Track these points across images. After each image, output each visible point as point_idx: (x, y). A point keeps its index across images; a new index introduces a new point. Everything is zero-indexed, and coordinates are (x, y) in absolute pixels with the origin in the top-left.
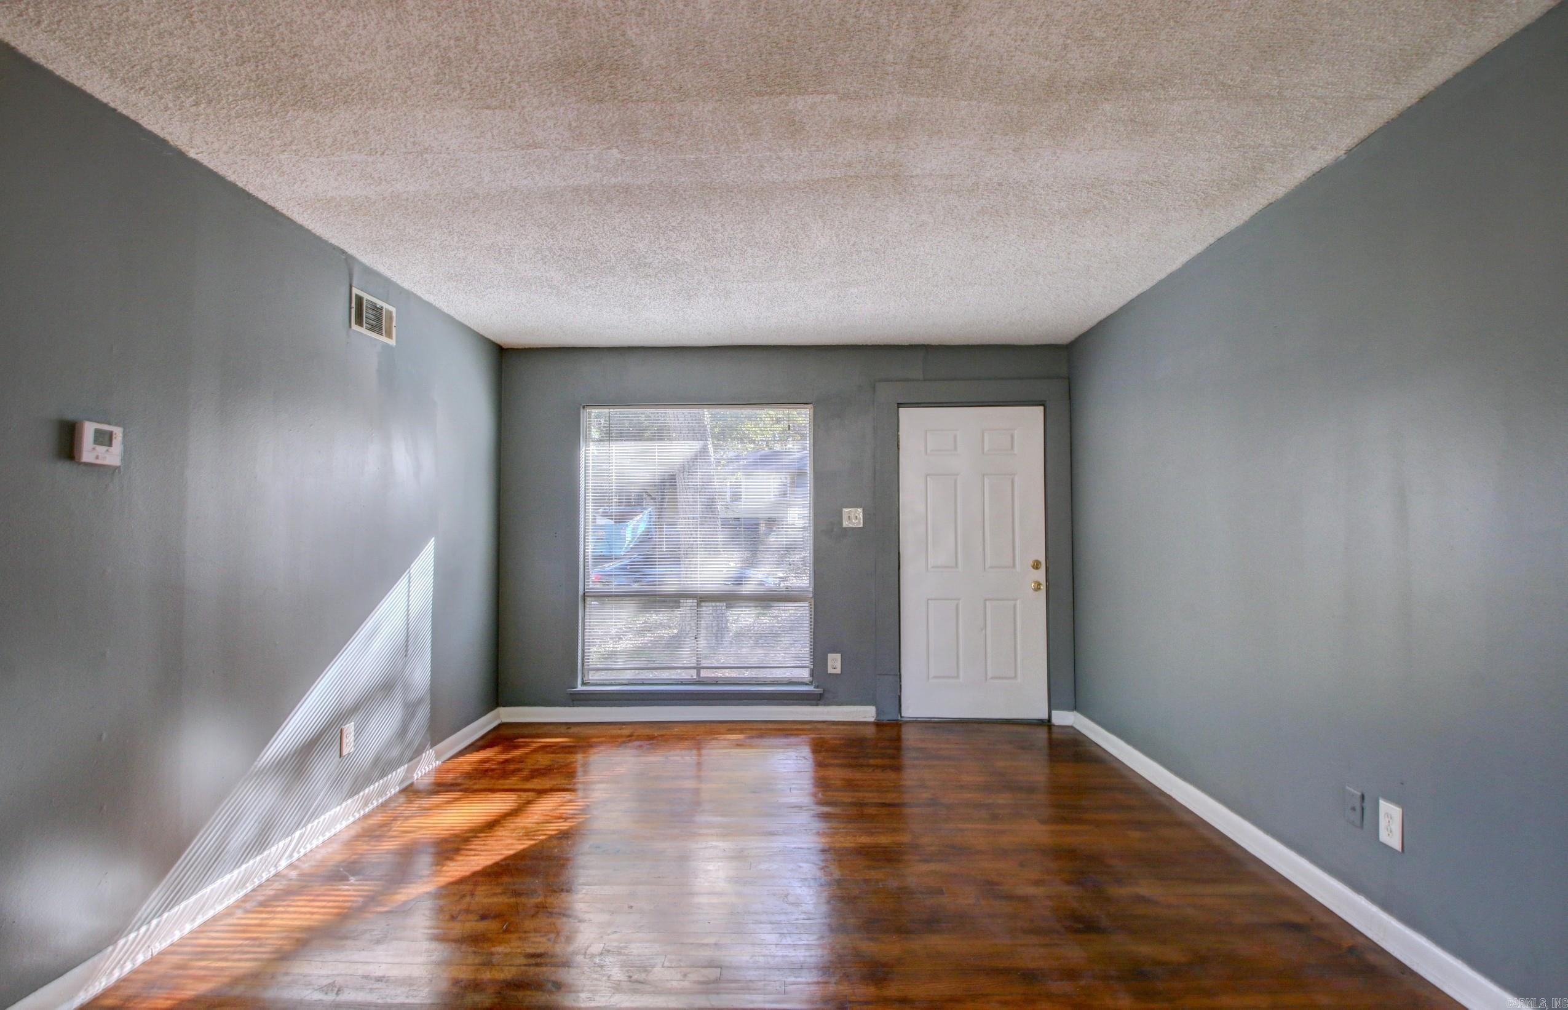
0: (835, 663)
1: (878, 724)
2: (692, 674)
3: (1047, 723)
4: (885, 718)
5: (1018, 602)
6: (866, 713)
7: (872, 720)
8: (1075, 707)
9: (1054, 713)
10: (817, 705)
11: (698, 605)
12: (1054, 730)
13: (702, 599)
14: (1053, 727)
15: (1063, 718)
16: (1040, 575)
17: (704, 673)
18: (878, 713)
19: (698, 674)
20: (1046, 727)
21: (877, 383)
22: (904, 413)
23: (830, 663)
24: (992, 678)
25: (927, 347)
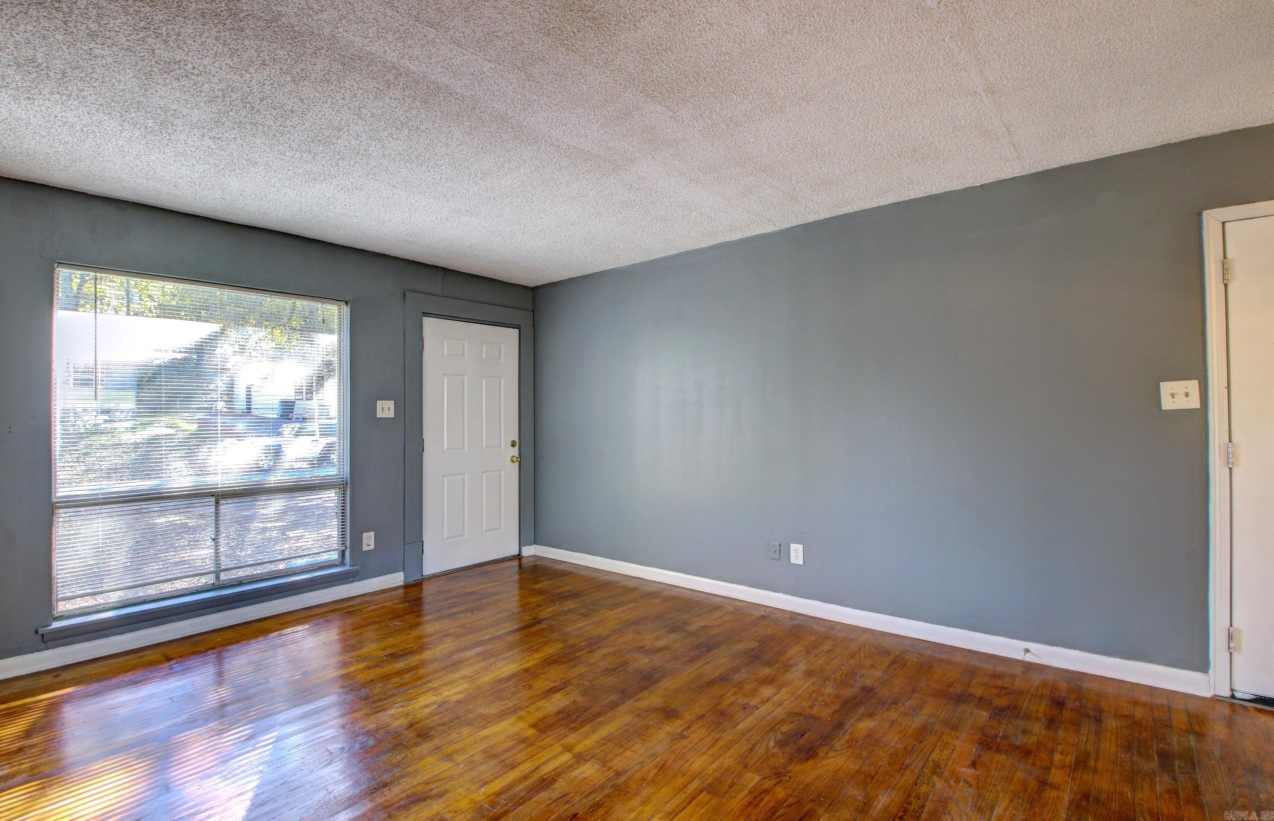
0: (369, 541)
1: (406, 587)
2: (210, 580)
3: (519, 557)
4: (411, 580)
5: (502, 472)
6: (397, 579)
7: (402, 583)
8: (535, 542)
9: (523, 549)
10: (353, 582)
11: (217, 503)
12: (524, 561)
13: (220, 496)
14: (522, 559)
15: (529, 551)
16: (515, 451)
17: (223, 577)
18: (405, 577)
19: (218, 578)
20: (517, 560)
21: (408, 295)
22: (427, 322)
23: (364, 541)
24: (486, 531)
25: (444, 269)
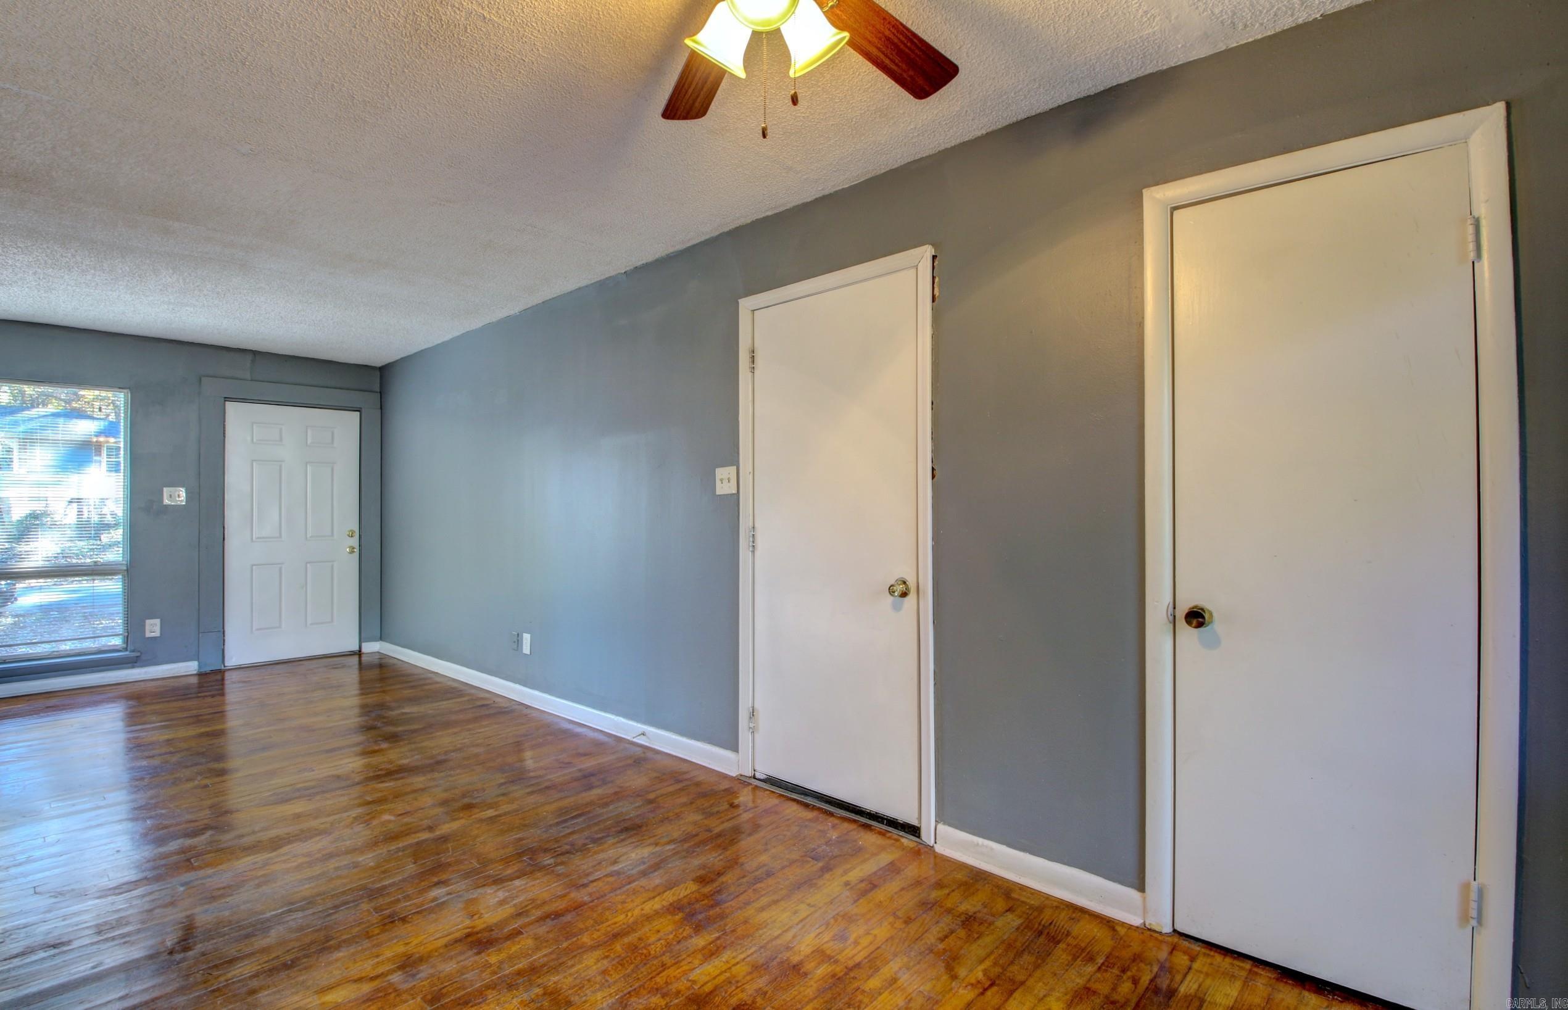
0: (153, 628)
1: (200, 675)
3: (359, 653)
4: (208, 669)
5: (335, 564)
6: (190, 667)
7: (195, 672)
8: (381, 638)
9: (364, 644)
10: (131, 667)
12: (364, 658)
14: (362, 655)
15: (371, 647)
16: (354, 542)
18: (200, 666)
20: (357, 656)
21: (203, 379)
22: (230, 407)
23: (147, 628)
24: (311, 624)
25: (255, 353)
